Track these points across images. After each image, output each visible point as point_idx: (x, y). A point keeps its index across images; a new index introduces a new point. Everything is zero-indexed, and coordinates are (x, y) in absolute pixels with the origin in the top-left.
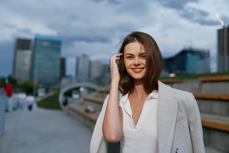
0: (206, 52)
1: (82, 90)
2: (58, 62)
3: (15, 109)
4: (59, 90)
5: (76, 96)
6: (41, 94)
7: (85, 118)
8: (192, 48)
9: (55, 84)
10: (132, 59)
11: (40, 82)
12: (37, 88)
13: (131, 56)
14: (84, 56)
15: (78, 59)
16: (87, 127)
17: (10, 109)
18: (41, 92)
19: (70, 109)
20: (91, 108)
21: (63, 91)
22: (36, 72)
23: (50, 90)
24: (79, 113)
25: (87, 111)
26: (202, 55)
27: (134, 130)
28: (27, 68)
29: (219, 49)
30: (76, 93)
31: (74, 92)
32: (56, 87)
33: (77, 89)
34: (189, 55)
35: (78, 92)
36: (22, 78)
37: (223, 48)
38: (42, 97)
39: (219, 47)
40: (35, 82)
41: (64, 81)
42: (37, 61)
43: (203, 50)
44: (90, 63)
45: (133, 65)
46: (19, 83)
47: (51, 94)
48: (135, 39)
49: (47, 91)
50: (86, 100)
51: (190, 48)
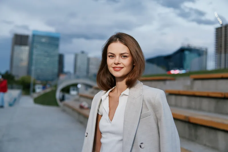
0: (204, 50)
1: (79, 86)
2: (57, 59)
3: (11, 105)
4: (56, 86)
5: (73, 93)
6: (39, 90)
7: (79, 114)
8: (190, 46)
9: (52, 80)
10: (114, 58)
11: (38, 79)
12: (35, 84)
13: (113, 56)
14: (83, 52)
15: (76, 56)
16: (81, 123)
17: (6, 105)
18: (39, 88)
19: (65, 105)
20: (85, 104)
21: (60, 87)
22: (33, 68)
23: (48, 86)
24: (74, 110)
25: (82, 107)
26: (200, 53)
27: (110, 124)
28: (25, 63)
29: (216, 47)
30: (74, 90)
31: (71, 88)
32: (53, 83)
33: (75, 85)
34: (187, 53)
35: (76, 89)
36: (20, 74)
37: (221, 47)
38: (39, 93)
39: (216, 45)
40: (33, 78)
41: (62, 77)
42: (34, 57)
43: (201, 48)
44: (89, 59)
45: (113, 64)
46: (16, 79)
47: (48, 90)
48: (118, 39)
49: (44, 88)
50: (82, 96)
51: (189, 46)
